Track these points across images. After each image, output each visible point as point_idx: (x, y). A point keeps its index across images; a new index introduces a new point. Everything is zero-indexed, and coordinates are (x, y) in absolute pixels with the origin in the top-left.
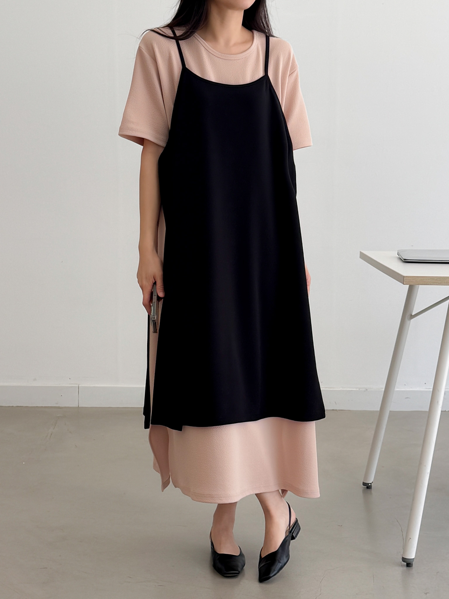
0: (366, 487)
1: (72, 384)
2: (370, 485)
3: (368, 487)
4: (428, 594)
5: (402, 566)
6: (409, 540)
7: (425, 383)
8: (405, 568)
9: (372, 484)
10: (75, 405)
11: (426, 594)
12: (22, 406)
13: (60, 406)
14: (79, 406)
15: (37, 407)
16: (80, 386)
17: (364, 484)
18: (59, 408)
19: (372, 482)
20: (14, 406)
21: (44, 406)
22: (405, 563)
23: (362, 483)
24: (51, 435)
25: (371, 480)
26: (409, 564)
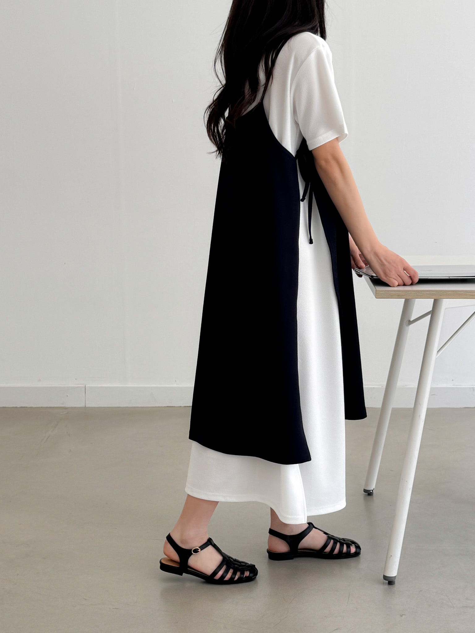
0: (367, 494)
1: (78, 384)
2: (371, 491)
3: (369, 493)
4: (403, 616)
5: (383, 583)
6: (390, 557)
7: (453, 380)
8: (387, 586)
9: (373, 491)
10: (82, 405)
11: (401, 616)
12: (26, 406)
13: (66, 406)
14: (85, 406)
15: (42, 407)
16: (86, 386)
17: (365, 491)
18: (65, 408)
19: (374, 489)
20: (18, 406)
21: (49, 406)
22: (387, 582)
23: (363, 490)
24: (48, 438)
25: (372, 486)
26: (390, 582)
